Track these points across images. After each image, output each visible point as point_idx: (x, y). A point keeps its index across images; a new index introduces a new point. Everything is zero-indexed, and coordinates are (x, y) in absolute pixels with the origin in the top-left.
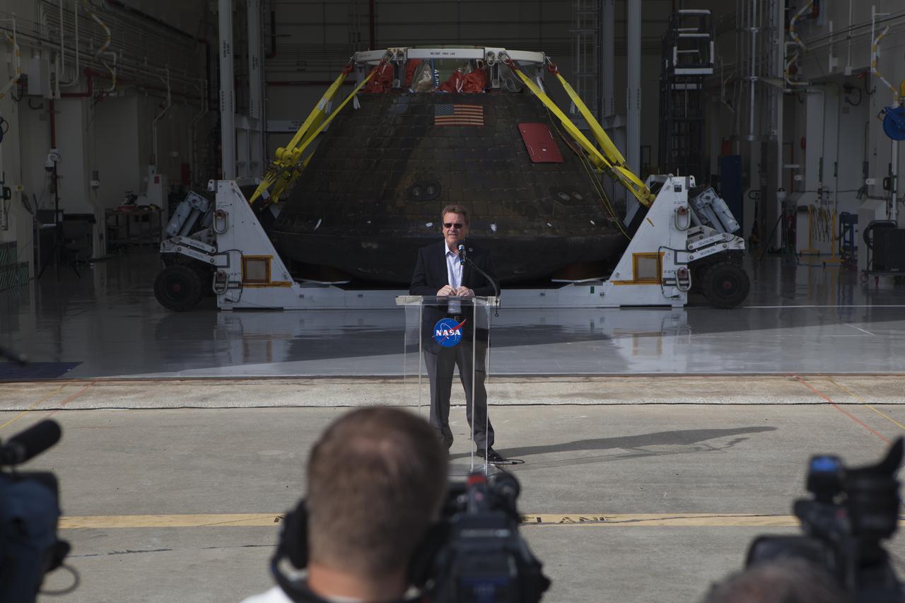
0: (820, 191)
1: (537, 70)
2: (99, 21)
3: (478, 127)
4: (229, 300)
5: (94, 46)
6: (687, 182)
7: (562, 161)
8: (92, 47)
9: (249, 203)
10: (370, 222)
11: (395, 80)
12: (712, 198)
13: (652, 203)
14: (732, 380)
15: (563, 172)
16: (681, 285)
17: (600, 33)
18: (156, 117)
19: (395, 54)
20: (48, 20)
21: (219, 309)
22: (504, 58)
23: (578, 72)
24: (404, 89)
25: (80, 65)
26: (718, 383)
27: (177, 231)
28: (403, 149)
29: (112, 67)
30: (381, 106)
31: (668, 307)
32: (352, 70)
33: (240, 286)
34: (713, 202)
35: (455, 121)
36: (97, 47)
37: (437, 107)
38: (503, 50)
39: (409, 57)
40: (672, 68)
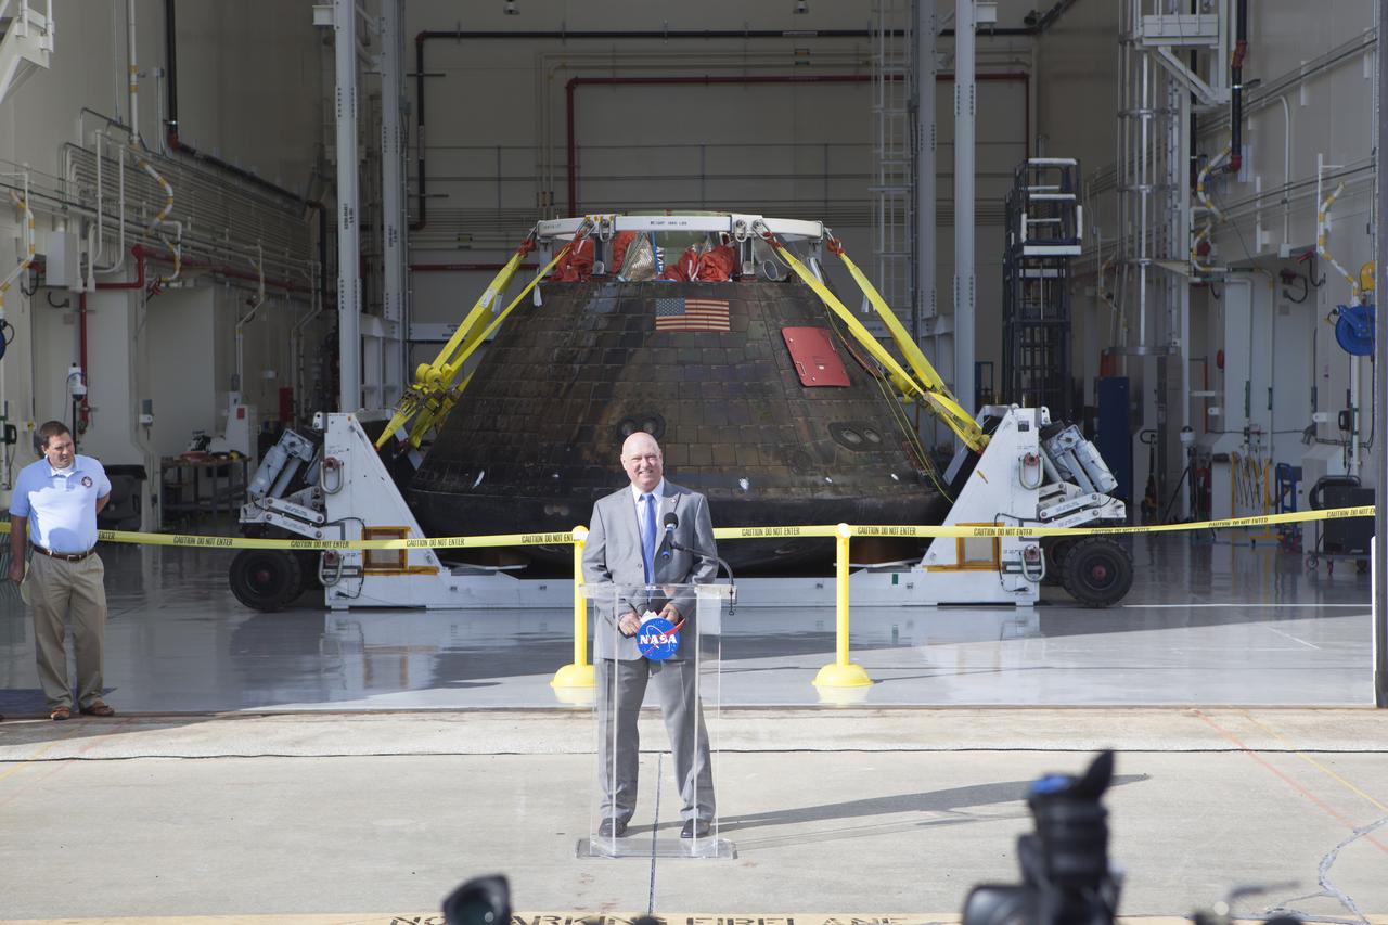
0: (1247, 432)
1: (811, 248)
2: (156, 175)
3: (722, 334)
4: (343, 595)
5: (148, 212)
6: (1038, 417)
7: (848, 384)
8: (144, 214)
9: (375, 447)
10: (557, 476)
11: (597, 263)
12: (1075, 440)
13: (985, 449)
14: (1098, 714)
15: (850, 402)
16: (1029, 572)
17: (914, 191)
18: (241, 319)
19: (597, 224)
20: (77, 173)
21: (329, 609)
22: (761, 230)
23: (882, 250)
24: (610, 275)
25: (125, 241)
26: (1077, 719)
27: (266, 490)
28: (608, 366)
29: (176, 243)
30: (575, 302)
31: (1012, 605)
32: (532, 246)
33: (361, 573)
34: (1076, 446)
35: (686, 324)
36: (153, 214)
37: (660, 303)
38: (759, 218)
39: (617, 229)
40: (1019, 246)
